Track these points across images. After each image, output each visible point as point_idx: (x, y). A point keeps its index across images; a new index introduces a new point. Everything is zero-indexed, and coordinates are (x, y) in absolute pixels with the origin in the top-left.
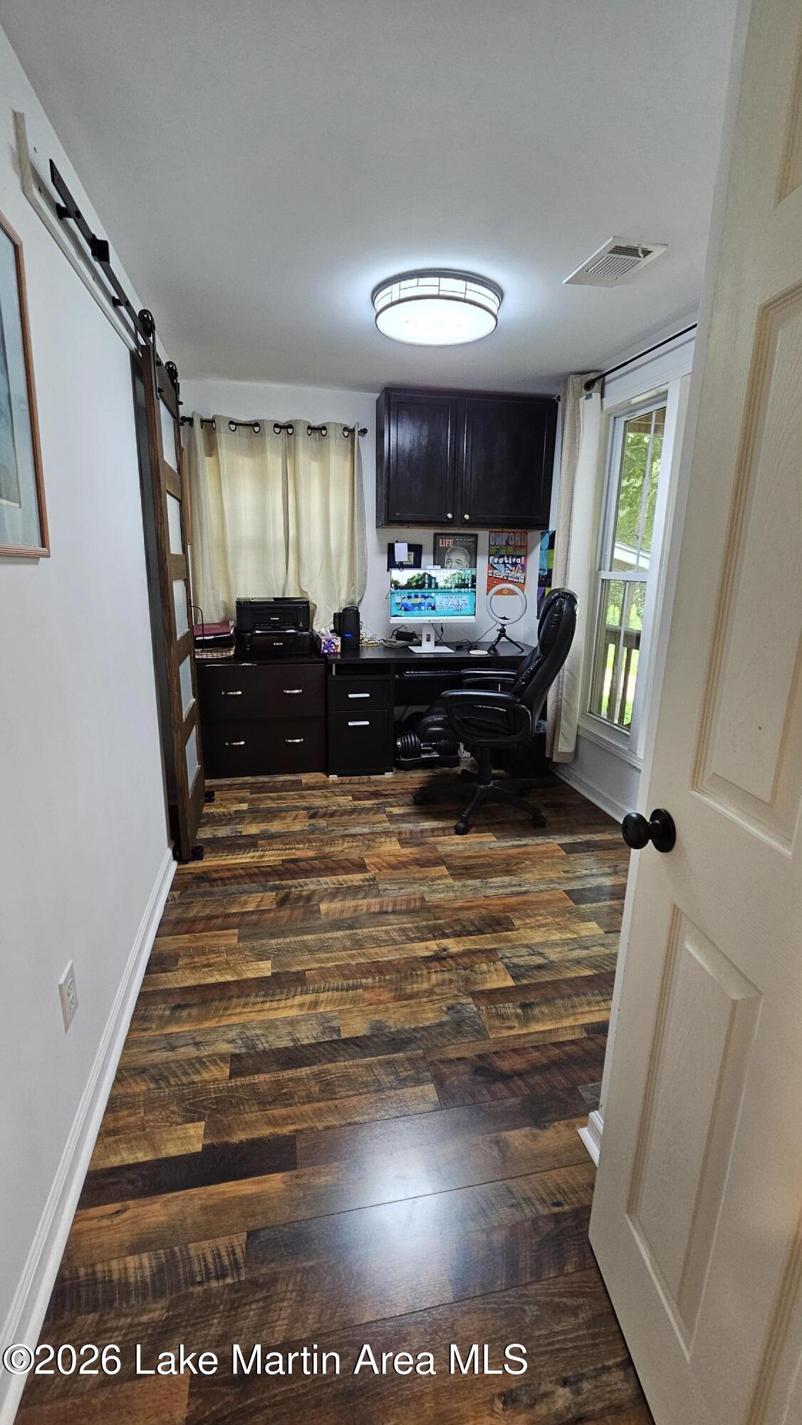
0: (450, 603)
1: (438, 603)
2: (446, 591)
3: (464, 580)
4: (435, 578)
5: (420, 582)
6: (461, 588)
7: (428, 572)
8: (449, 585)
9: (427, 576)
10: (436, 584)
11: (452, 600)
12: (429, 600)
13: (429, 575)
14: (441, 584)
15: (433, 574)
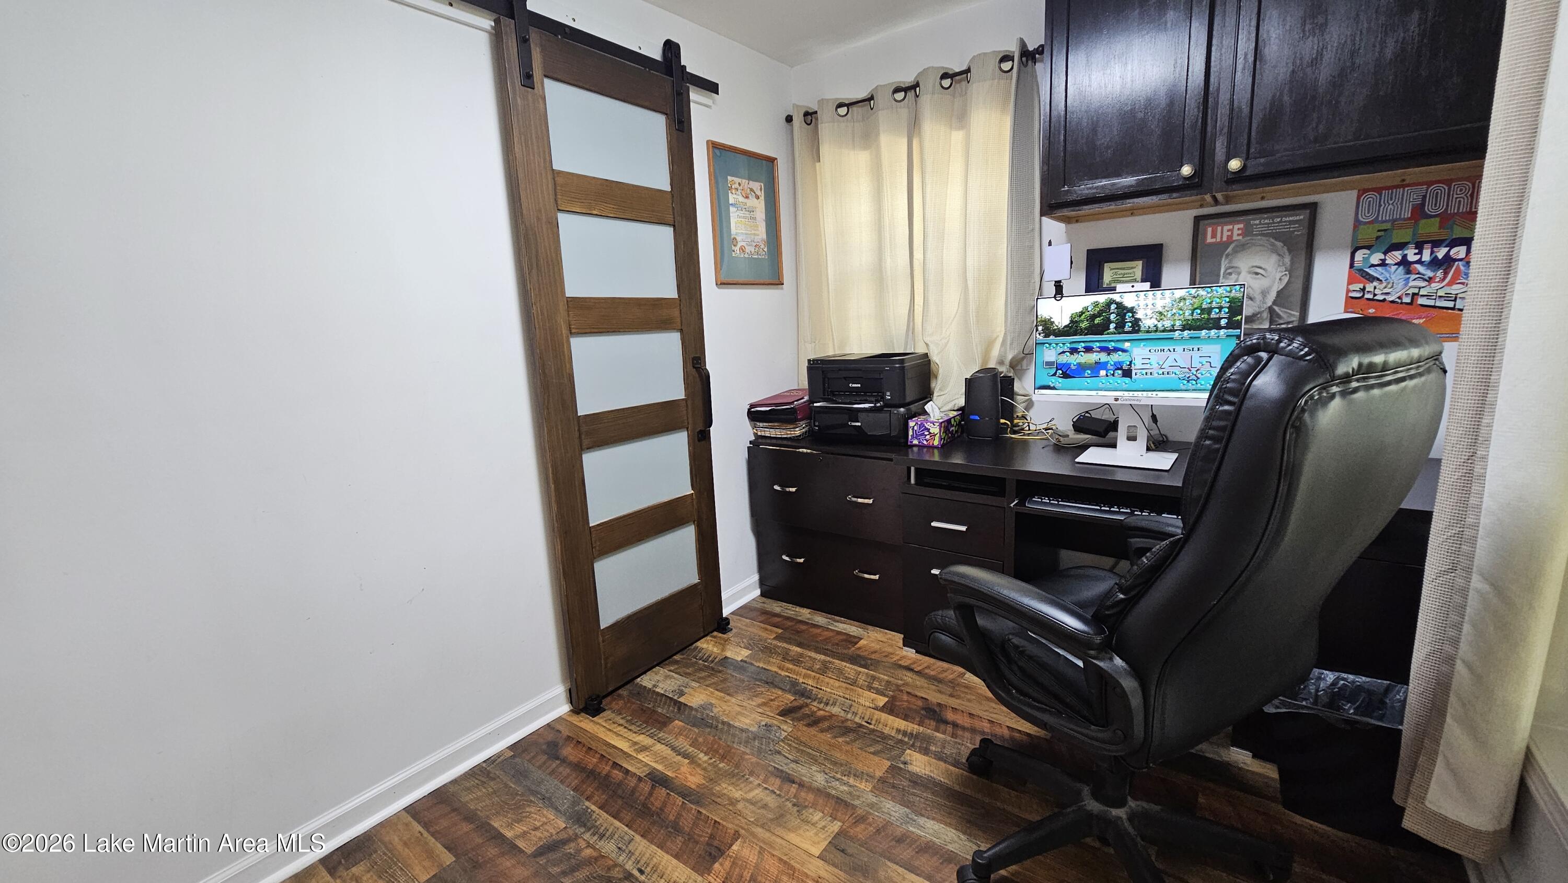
0: (1170, 362)
1: (1138, 364)
2: (1161, 335)
3: (1209, 310)
4: (1132, 310)
5: (1097, 321)
6: (1200, 328)
7: (1116, 297)
8: (1168, 324)
9: (1113, 307)
10: (1136, 323)
11: (1173, 356)
12: (1116, 357)
13: (1120, 306)
14: (1148, 322)
15: (1129, 301)
